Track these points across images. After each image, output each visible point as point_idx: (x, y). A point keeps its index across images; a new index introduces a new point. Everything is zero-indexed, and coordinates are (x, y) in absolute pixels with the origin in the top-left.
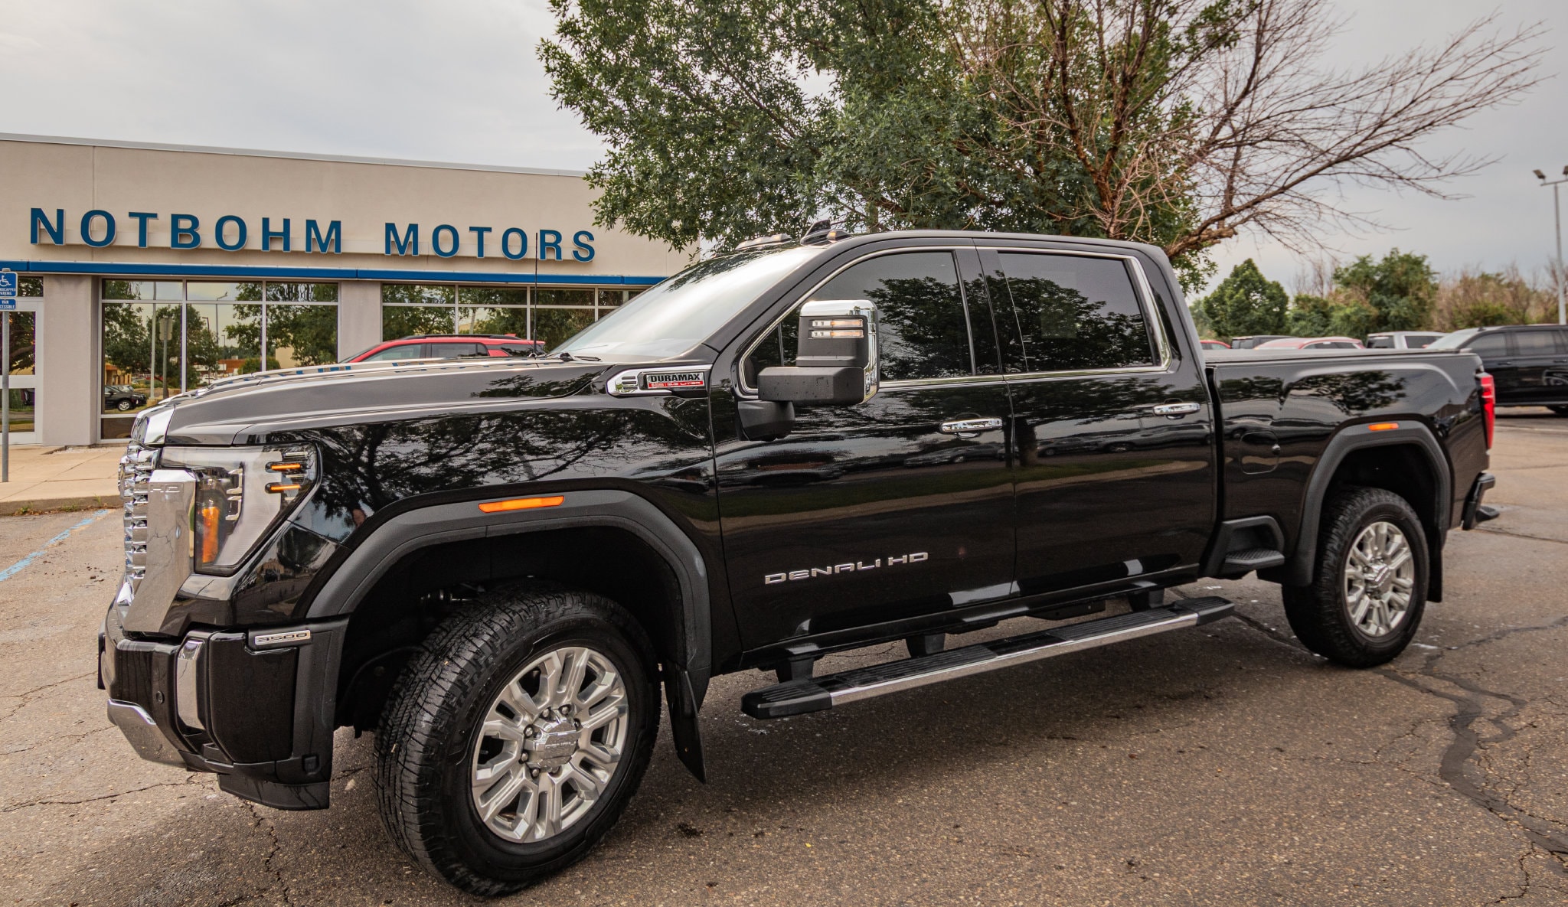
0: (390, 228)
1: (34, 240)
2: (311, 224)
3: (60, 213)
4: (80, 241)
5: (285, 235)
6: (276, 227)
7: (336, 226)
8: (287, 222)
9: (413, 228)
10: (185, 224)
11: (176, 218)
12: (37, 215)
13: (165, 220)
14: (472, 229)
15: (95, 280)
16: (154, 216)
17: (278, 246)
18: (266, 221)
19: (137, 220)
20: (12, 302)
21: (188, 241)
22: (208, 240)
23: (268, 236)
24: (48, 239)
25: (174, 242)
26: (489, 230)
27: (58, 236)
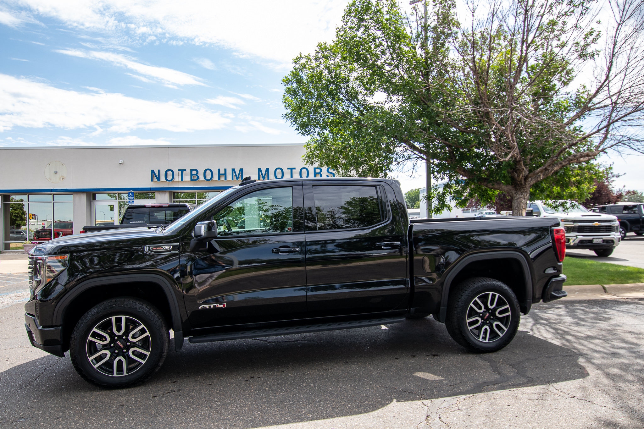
0: (260, 170)
1: (152, 181)
2: (233, 170)
3: (159, 171)
4: (165, 180)
5: (225, 174)
6: (222, 172)
7: (241, 170)
8: (225, 170)
9: (267, 170)
10: (195, 172)
11: (192, 170)
12: (153, 171)
13: (188, 171)
14: (288, 169)
15: (170, 193)
16: (185, 170)
17: (223, 178)
18: (219, 170)
19: (180, 172)
20: (133, 202)
21: (195, 178)
22: (201, 178)
23: (219, 175)
24: (156, 180)
25: (191, 179)
26: (295, 168)
27: (158, 179)
